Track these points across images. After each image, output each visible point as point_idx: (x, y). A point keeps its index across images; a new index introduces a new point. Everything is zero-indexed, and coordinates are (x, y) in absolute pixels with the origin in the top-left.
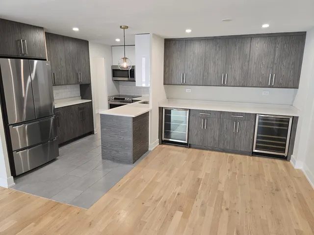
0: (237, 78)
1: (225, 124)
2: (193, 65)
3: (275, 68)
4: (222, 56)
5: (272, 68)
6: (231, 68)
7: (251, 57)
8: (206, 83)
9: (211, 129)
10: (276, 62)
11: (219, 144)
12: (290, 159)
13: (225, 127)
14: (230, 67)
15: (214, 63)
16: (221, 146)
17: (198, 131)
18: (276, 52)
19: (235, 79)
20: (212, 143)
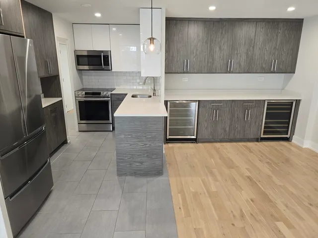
0: (242, 64)
1: (236, 113)
2: (197, 50)
3: (276, 53)
4: (228, 40)
5: (274, 54)
6: (237, 54)
7: (256, 42)
8: (211, 70)
9: (222, 120)
10: (277, 47)
11: (229, 135)
12: (292, 140)
13: (236, 116)
14: (236, 52)
15: (220, 48)
16: (232, 136)
17: (208, 124)
18: (278, 38)
19: (240, 65)
20: (223, 134)
